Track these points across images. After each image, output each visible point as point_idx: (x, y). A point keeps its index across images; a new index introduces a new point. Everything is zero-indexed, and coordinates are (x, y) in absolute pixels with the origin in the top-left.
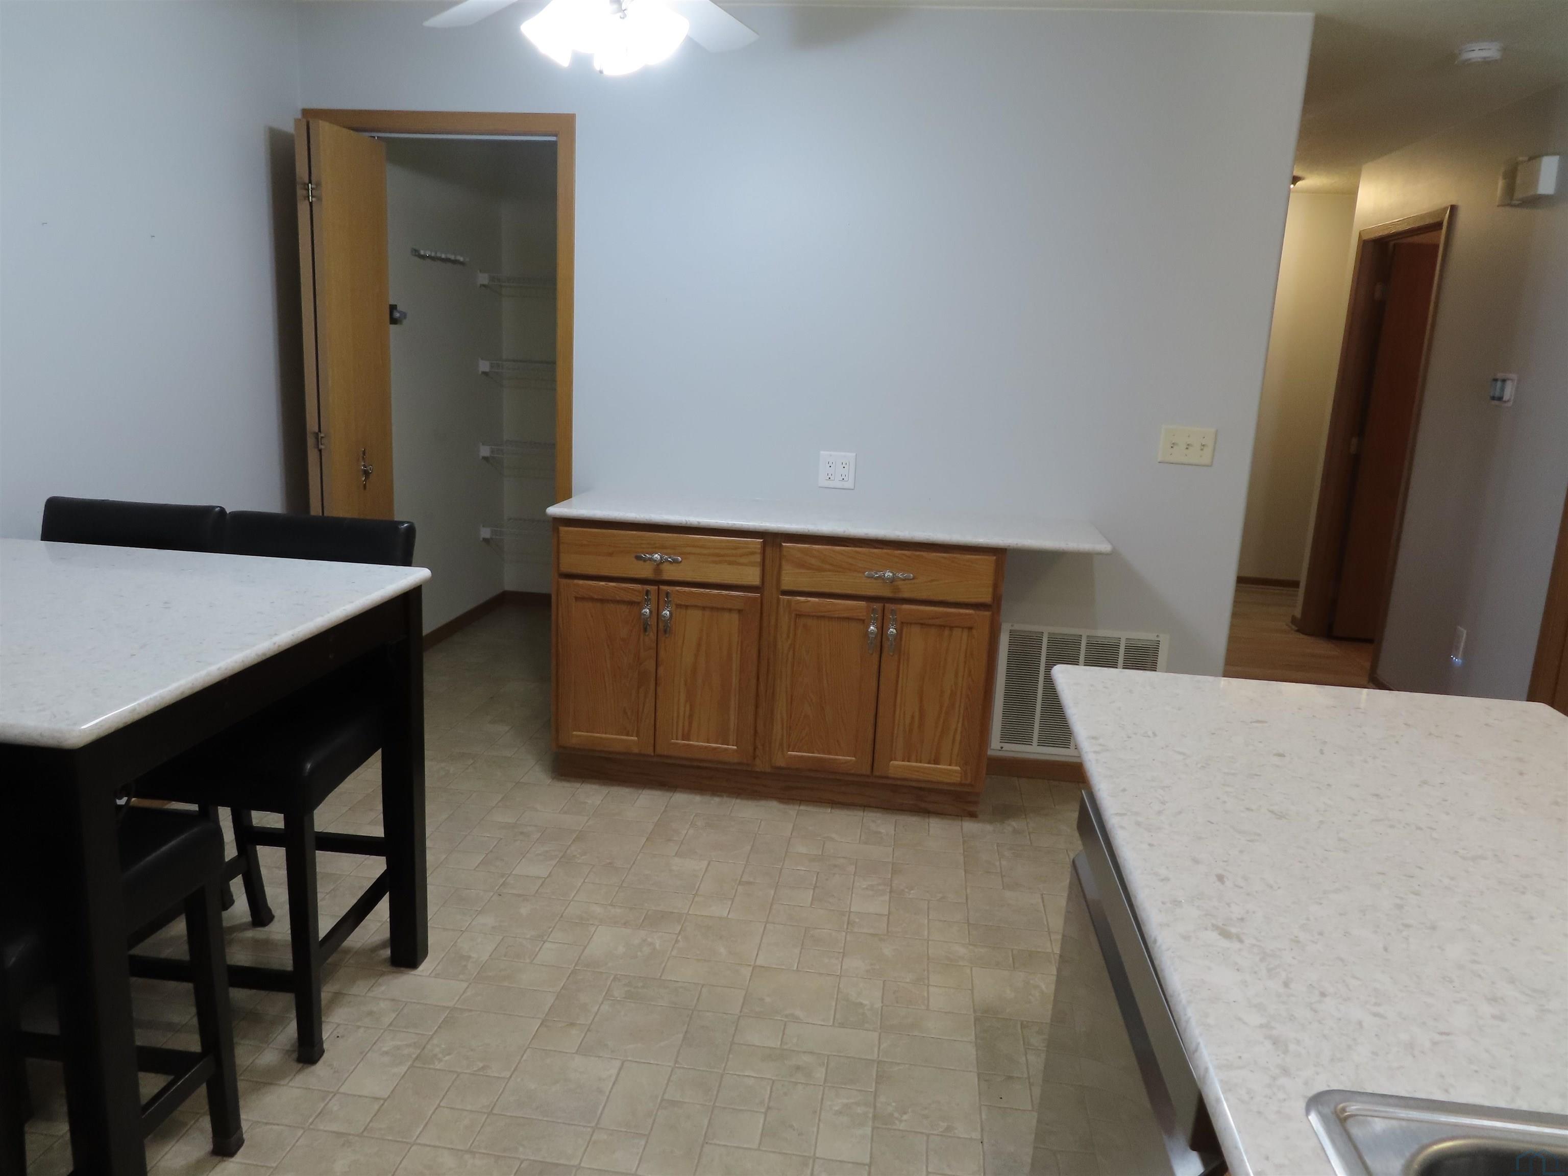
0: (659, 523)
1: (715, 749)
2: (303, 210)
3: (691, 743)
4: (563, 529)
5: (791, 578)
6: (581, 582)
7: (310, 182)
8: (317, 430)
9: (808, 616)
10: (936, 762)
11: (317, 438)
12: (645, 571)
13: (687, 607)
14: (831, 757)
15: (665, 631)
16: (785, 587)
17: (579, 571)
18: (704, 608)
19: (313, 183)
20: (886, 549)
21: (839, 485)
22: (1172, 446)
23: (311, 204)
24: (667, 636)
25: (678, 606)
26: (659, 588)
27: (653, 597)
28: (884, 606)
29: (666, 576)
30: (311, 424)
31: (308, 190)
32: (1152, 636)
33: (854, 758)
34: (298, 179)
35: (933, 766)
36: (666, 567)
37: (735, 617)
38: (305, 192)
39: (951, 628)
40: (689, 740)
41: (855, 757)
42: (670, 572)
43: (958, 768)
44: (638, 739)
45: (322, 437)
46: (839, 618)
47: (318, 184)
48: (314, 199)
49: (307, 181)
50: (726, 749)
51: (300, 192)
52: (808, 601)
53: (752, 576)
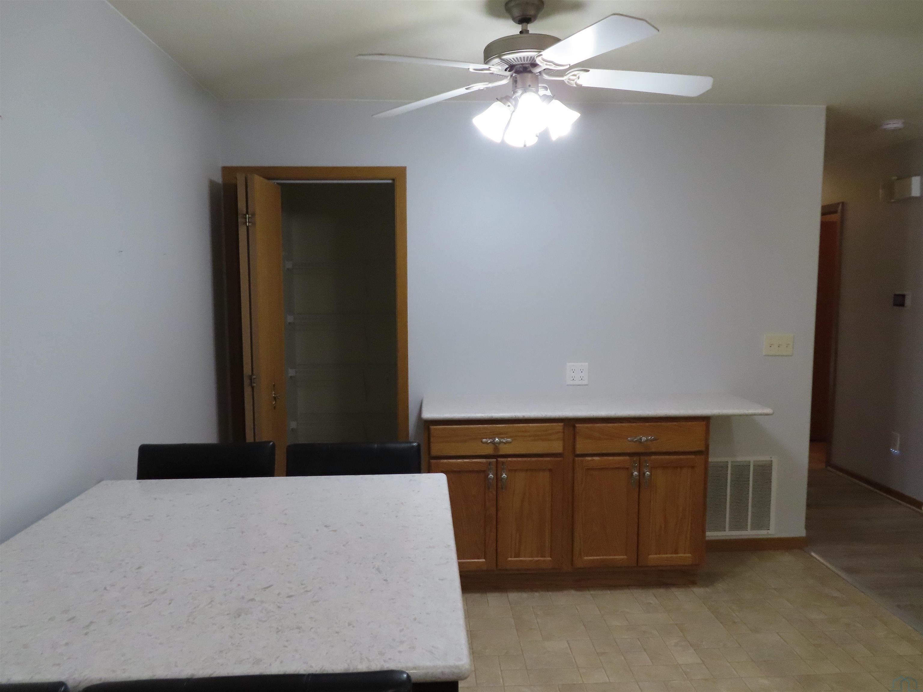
0: (497, 418)
1: (538, 561)
2: (242, 231)
3: (521, 559)
4: (432, 427)
5: (581, 446)
6: (445, 461)
7: (247, 213)
8: (250, 374)
9: (592, 469)
10: (676, 552)
11: (251, 379)
12: (489, 451)
13: (515, 471)
14: (611, 557)
15: (502, 488)
16: (578, 452)
17: (445, 454)
18: (527, 470)
19: (249, 214)
20: (639, 423)
21: (580, 383)
22: (770, 346)
23: (248, 227)
24: (504, 490)
25: (511, 471)
26: (497, 460)
27: (493, 467)
28: (640, 458)
29: (501, 452)
30: (247, 371)
31: (246, 218)
32: (768, 458)
33: (625, 557)
34: (239, 212)
35: (674, 555)
36: (501, 446)
37: (547, 474)
38: (243, 220)
39: (681, 468)
40: (519, 557)
41: (626, 555)
42: (505, 450)
43: (690, 555)
44: (486, 560)
45: (254, 378)
46: (613, 469)
47: (253, 215)
48: (250, 224)
49: (245, 212)
50: (544, 561)
51: (240, 220)
52: (593, 460)
53: (557, 447)
